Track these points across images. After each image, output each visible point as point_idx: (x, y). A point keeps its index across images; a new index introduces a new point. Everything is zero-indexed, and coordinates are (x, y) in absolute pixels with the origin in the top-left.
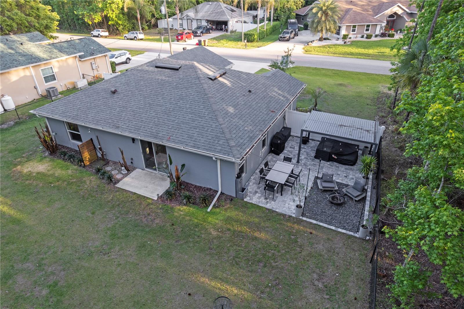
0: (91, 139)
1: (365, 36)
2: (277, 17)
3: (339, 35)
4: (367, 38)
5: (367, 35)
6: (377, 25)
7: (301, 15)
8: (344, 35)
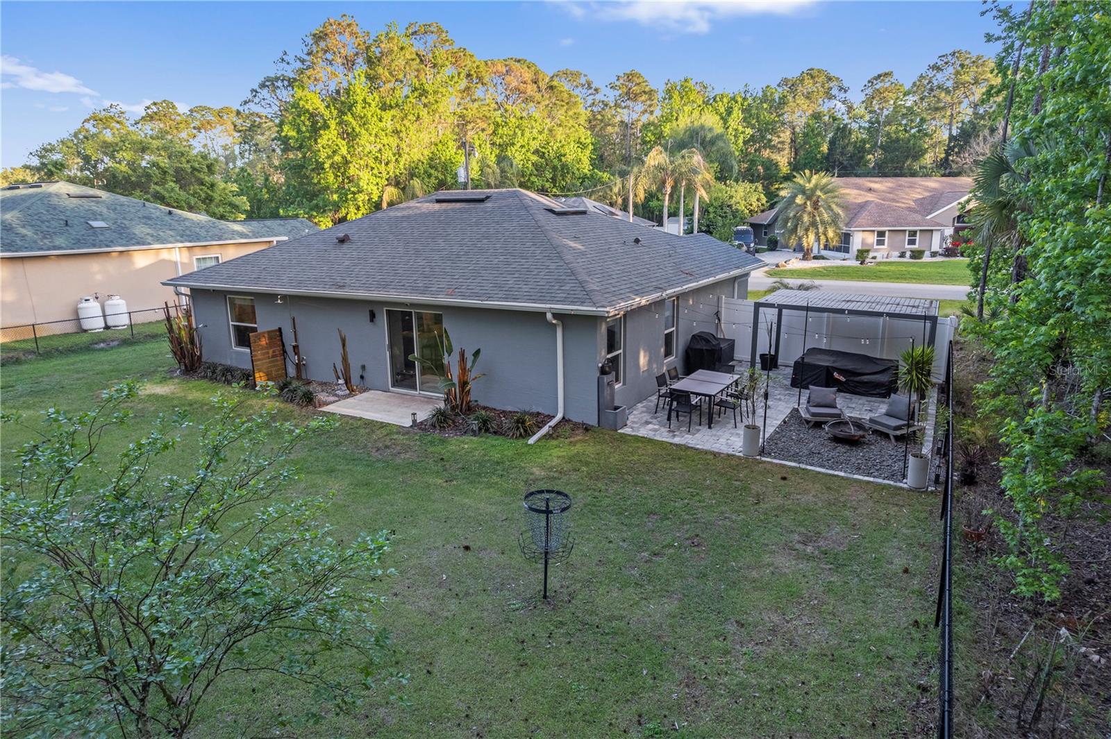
0: (280, 329)
1: (908, 254)
2: (708, 226)
3: (848, 252)
4: (911, 257)
5: (911, 251)
6: (932, 231)
7: (762, 225)
8: (858, 251)
